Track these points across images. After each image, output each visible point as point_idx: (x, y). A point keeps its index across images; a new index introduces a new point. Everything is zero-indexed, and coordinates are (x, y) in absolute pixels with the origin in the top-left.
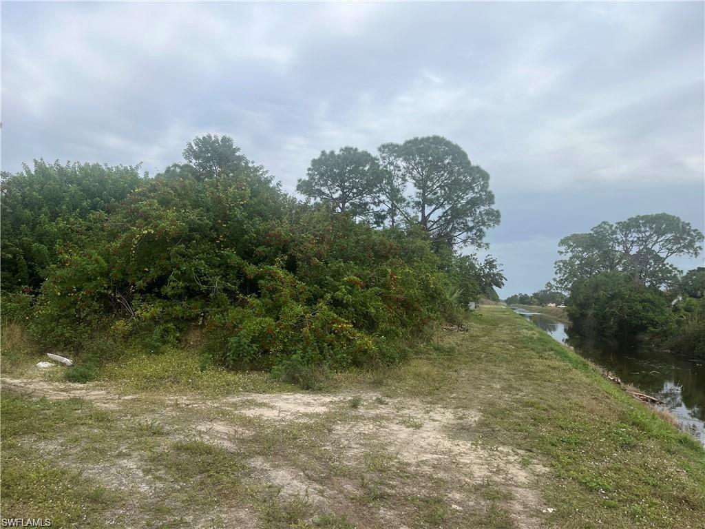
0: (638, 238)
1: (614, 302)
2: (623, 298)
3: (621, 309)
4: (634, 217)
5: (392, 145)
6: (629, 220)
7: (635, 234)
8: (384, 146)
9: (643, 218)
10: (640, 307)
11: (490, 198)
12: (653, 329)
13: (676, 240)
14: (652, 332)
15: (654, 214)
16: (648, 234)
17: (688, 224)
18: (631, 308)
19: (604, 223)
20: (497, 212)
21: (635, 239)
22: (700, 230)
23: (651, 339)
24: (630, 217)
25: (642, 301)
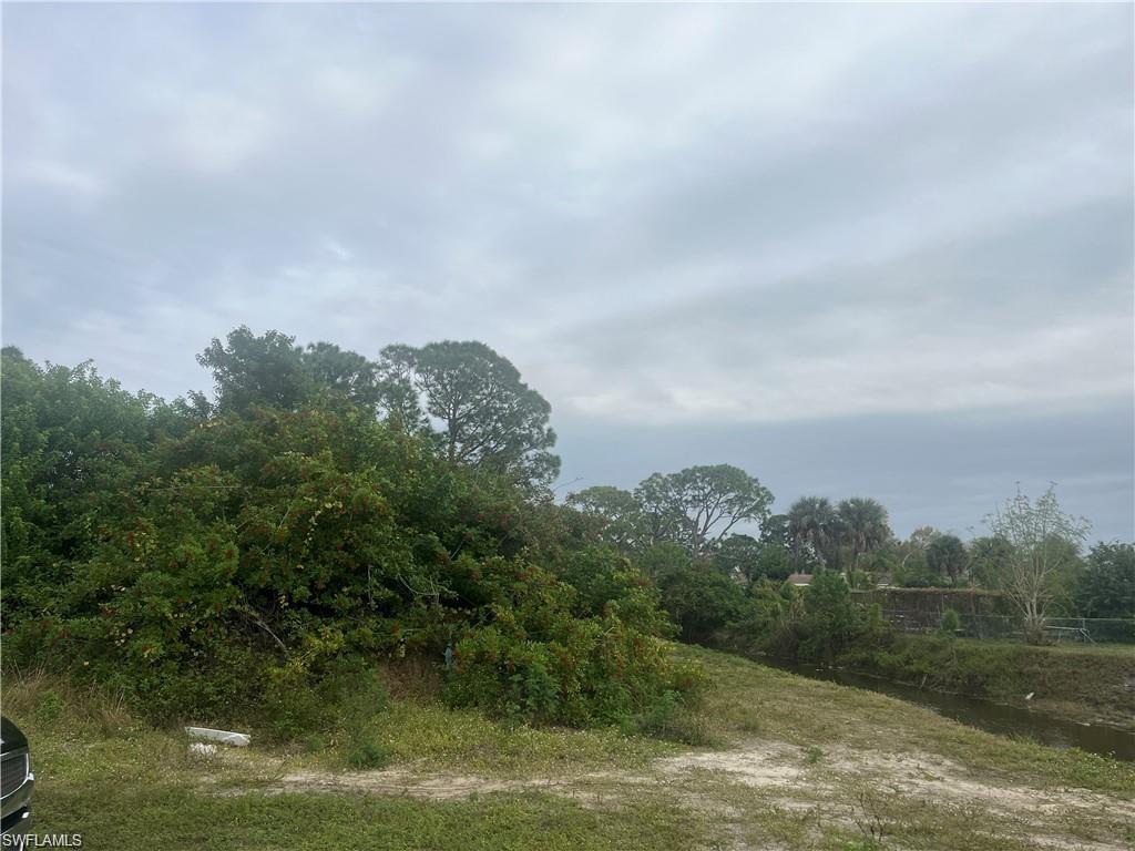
0: (694, 497)
1: (677, 588)
2: (687, 580)
3: (687, 597)
4: (690, 467)
5: (404, 347)
6: (683, 471)
7: (690, 492)
8: (391, 348)
9: (701, 469)
10: (711, 593)
11: (550, 439)
12: (733, 624)
13: (741, 500)
14: (730, 627)
15: (715, 465)
16: (706, 491)
17: (756, 480)
18: (700, 594)
19: (655, 474)
20: (557, 458)
21: (690, 498)
22: (769, 489)
23: (730, 638)
24: (685, 467)
25: (713, 585)
